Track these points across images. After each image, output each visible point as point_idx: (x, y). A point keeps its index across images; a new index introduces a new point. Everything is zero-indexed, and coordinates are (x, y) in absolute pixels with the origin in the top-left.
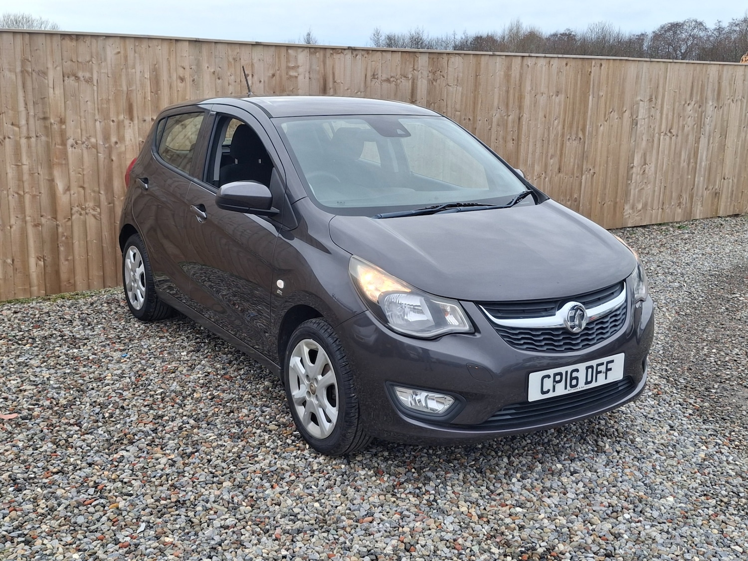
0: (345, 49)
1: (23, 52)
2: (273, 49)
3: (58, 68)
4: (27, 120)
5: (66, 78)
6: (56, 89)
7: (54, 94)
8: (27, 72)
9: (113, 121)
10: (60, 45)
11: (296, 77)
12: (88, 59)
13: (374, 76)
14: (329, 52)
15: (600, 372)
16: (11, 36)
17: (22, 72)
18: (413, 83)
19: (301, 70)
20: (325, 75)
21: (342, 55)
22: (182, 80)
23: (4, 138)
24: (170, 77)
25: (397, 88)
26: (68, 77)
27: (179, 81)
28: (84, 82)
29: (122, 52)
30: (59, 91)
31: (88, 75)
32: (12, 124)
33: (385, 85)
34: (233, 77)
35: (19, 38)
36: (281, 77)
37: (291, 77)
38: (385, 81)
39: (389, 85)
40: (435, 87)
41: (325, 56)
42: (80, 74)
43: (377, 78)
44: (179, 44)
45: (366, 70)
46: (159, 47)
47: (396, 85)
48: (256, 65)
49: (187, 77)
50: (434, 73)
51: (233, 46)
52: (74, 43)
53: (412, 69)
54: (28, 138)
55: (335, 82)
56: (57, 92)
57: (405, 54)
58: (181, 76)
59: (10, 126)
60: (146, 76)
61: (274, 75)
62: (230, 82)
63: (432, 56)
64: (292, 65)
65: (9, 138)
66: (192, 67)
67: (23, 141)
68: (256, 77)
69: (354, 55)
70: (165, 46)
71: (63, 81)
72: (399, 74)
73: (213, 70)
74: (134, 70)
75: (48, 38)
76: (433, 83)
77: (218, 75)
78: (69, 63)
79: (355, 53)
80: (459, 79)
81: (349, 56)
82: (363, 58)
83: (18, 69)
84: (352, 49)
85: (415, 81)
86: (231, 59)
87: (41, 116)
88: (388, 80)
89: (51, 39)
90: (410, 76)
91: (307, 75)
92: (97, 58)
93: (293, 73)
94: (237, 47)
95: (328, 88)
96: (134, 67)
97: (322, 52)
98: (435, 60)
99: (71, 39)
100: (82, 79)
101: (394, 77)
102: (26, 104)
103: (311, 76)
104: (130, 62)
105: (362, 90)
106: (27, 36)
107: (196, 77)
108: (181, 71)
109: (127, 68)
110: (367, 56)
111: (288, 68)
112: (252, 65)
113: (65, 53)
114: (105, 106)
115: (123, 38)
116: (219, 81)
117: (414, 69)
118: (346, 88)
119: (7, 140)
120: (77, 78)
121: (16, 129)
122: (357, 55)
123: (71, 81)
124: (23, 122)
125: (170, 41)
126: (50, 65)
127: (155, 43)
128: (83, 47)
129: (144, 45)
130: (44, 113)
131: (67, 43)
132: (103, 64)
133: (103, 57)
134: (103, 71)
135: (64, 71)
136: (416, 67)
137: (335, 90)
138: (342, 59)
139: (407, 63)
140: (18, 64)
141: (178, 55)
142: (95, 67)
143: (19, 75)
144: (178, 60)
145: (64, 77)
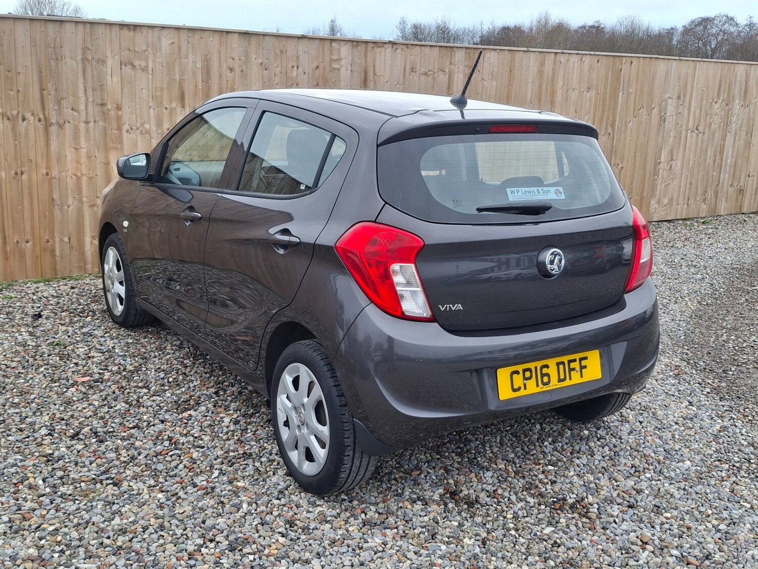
0: (385, 43)
1: (84, 40)
2: (317, 42)
3: (116, 57)
4: (86, 106)
5: (123, 67)
6: (114, 77)
7: (112, 81)
8: (88, 60)
9: (166, 108)
10: (118, 35)
11: (339, 69)
12: (144, 49)
13: (413, 70)
14: (370, 46)
16: (73, 25)
17: (83, 60)
18: (450, 77)
19: (343, 62)
20: (366, 68)
21: (383, 49)
22: (231, 70)
23: (65, 122)
24: (220, 67)
25: (434, 82)
26: (125, 66)
27: (228, 71)
28: (140, 70)
29: (176, 43)
30: (116, 79)
31: (143, 64)
32: (72, 109)
33: (423, 78)
34: (279, 69)
35: (80, 27)
36: (324, 69)
37: (334, 69)
38: (423, 74)
39: (426, 78)
41: (366, 49)
42: (137, 63)
43: (416, 72)
44: (230, 36)
45: (405, 63)
46: (211, 39)
47: (433, 78)
48: (301, 57)
49: (236, 67)
51: (280, 39)
52: (132, 33)
53: (449, 64)
55: (375, 75)
56: (115, 79)
57: (442, 49)
58: (231, 66)
59: (70, 111)
60: (198, 66)
61: (317, 67)
62: (276, 73)
63: (468, 51)
64: (335, 57)
65: (69, 122)
66: (241, 58)
67: (82, 125)
68: (300, 68)
69: (395, 49)
70: (217, 37)
71: (121, 69)
72: (436, 67)
73: (260, 62)
74: (186, 60)
75: (108, 27)
77: (265, 66)
78: (127, 52)
79: (395, 47)
80: (494, 73)
81: (389, 49)
82: (403, 52)
83: (79, 57)
84: (393, 44)
85: (452, 75)
86: (278, 51)
87: (100, 102)
88: (426, 74)
89: (111, 30)
90: (447, 70)
91: (349, 67)
92: (153, 48)
93: (335, 66)
94: (284, 39)
95: (368, 80)
96: (187, 57)
97: (364, 46)
98: (471, 55)
99: (129, 29)
100: (138, 67)
101: (431, 71)
102: (86, 90)
103: (353, 69)
104: (183, 52)
105: (401, 83)
106: (88, 26)
107: (244, 68)
108: (230, 61)
109: (180, 58)
110: (406, 50)
111: (332, 60)
112: (298, 57)
113: (123, 43)
114: (159, 94)
115: (178, 29)
116: (266, 72)
117: (451, 64)
118: (386, 80)
119: (67, 124)
120: (134, 67)
121: (76, 113)
122: (397, 49)
123: (128, 70)
124: (82, 107)
125: (221, 33)
126: (109, 54)
127: (207, 34)
128: (140, 38)
129: (197, 35)
130: (102, 99)
131: (126, 33)
132: (158, 53)
133: (158, 47)
134: (157, 60)
135: (122, 60)
136: (452, 62)
137: (375, 82)
138: (383, 53)
139: (445, 57)
140: (79, 52)
141: (229, 46)
142: (151, 57)
143: (80, 62)
144: (229, 51)
145: (121, 65)
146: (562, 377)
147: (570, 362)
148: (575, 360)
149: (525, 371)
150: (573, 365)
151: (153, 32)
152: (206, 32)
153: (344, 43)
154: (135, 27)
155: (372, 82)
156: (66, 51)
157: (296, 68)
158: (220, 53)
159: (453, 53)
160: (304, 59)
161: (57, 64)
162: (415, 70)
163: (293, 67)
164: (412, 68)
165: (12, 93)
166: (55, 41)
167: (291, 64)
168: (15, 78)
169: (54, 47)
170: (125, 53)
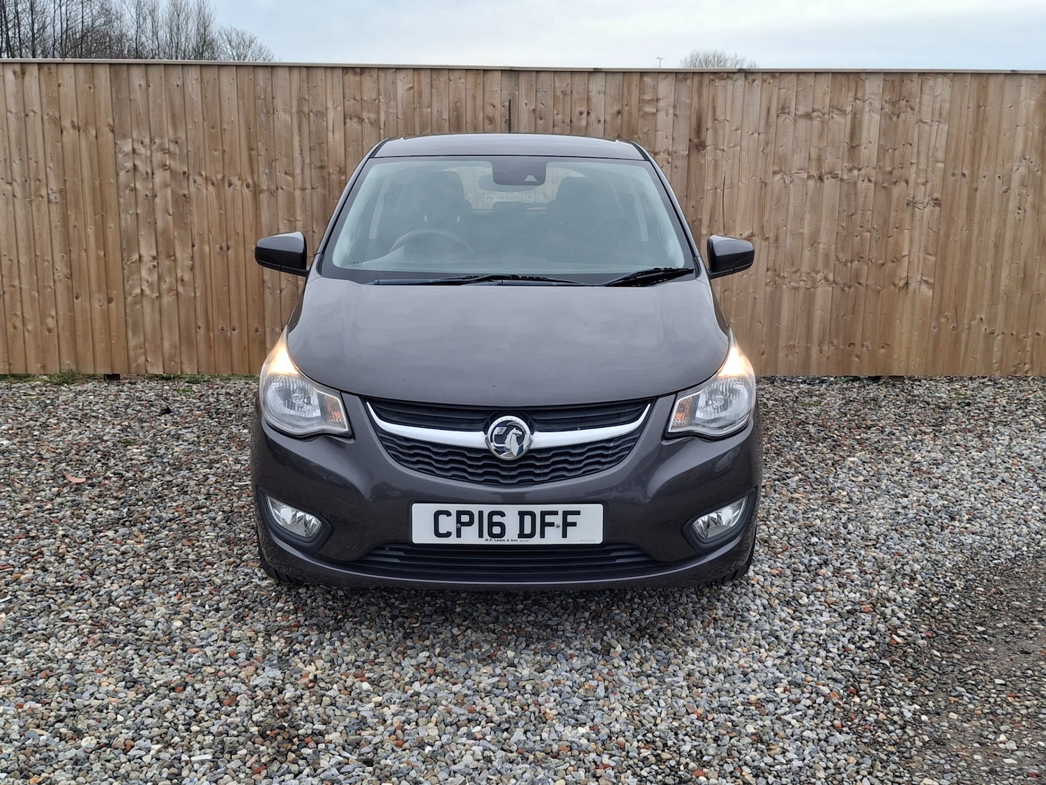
0: (734, 73)
1: (300, 89)
2: (620, 77)
3: (339, 108)
4: (302, 169)
5: (348, 120)
6: (335, 133)
7: (334, 138)
8: (304, 113)
10: (341, 81)
11: (654, 114)
12: (374, 96)
13: (783, 110)
14: (706, 79)
15: (552, 524)
16: (286, 71)
17: (298, 112)
18: (854, 118)
19: (662, 104)
20: (700, 110)
21: (730, 82)
22: (490, 120)
23: (277, 189)
25: (823, 128)
26: (350, 119)
27: (487, 122)
28: (369, 125)
29: (416, 87)
30: (339, 136)
31: (373, 116)
32: (286, 173)
33: (802, 123)
34: (559, 116)
35: (296, 73)
36: (630, 114)
37: (646, 114)
38: (801, 116)
39: (809, 122)
40: (896, 125)
41: (701, 83)
42: (365, 115)
43: (788, 113)
44: (489, 75)
45: (770, 101)
46: (463, 80)
47: (822, 122)
48: (594, 100)
49: (497, 116)
50: (894, 104)
51: (562, 75)
52: (358, 78)
53: (852, 99)
54: (303, 189)
55: (716, 120)
56: (337, 136)
57: (839, 77)
58: (490, 116)
59: (284, 175)
60: (444, 117)
61: (619, 112)
62: (556, 122)
63: (888, 78)
64: (647, 97)
65: (282, 188)
66: (505, 104)
67: (298, 193)
68: (593, 115)
69: (750, 80)
70: (470, 78)
71: (345, 123)
72: (828, 106)
73: (533, 107)
74: (429, 110)
75: (329, 72)
76: (891, 119)
77: (540, 113)
78: (352, 101)
79: (751, 78)
80: (945, 112)
81: (740, 81)
82: (765, 85)
83: (294, 110)
84: (746, 73)
85: (858, 116)
86: (559, 92)
87: (318, 164)
88: (808, 116)
89: (332, 74)
90: (849, 109)
91: (671, 111)
92: (385, 95)
93: (649, 109)
94: (568, 75)
95: (704, 129)
96: (430, 106)
97: (696, 78)
98: (896, 83)
99: (355, 73)
100: (367, 121)
101: (819, 111)
102: (301, 150)
103: (677, 112)
104: (426, 99)
105: (762, 129)
106: (304, 71)
108: (489, 109)
109: (420, 108)
110: (771, 81)
111: (642, 102)
112: (588, 100)
113: (347, 91)
115: (417, 69)
117: (856, 99)
118: (734, 128)
119: (280, 190)
120: (361, 120)
121: (290, 178)
122: (754, 81)
123: (353, 124)
124: (298, 171)
125: (475, 72)
126: (330, 105)
128: (368, 81)
129: (444, 77)
130: (321, 161)
131: (352, 78)
132: (392, 103)
133: (392, 95)
134: (391, 111)
135: (346, 112)
136: (859, 95)
137: (716, 131)
138: (730, 87)
139: (844, 89)
140: (295, 103)
141: (487, 89)
142: (383, 107)
143: (295, 116)
144: (487, 95)
145: (345, 118)
151: (386, 76)
152: (456, 72)
153: (663, 76)
154: (362, 70)
155: (710, 132)
156: (279, 103)
157: (585, 115)
158: (474, 97)
159: (860, 83)
160: (598, 101)
161: (268, 118)
162: (787, 111)
163: (581, 113)
164: (783, 108)
165: (216, 153)
166: (265, 91)
167: (579, 109)
168: (220, 137)
169: (265, 99)
170: (350, 103)
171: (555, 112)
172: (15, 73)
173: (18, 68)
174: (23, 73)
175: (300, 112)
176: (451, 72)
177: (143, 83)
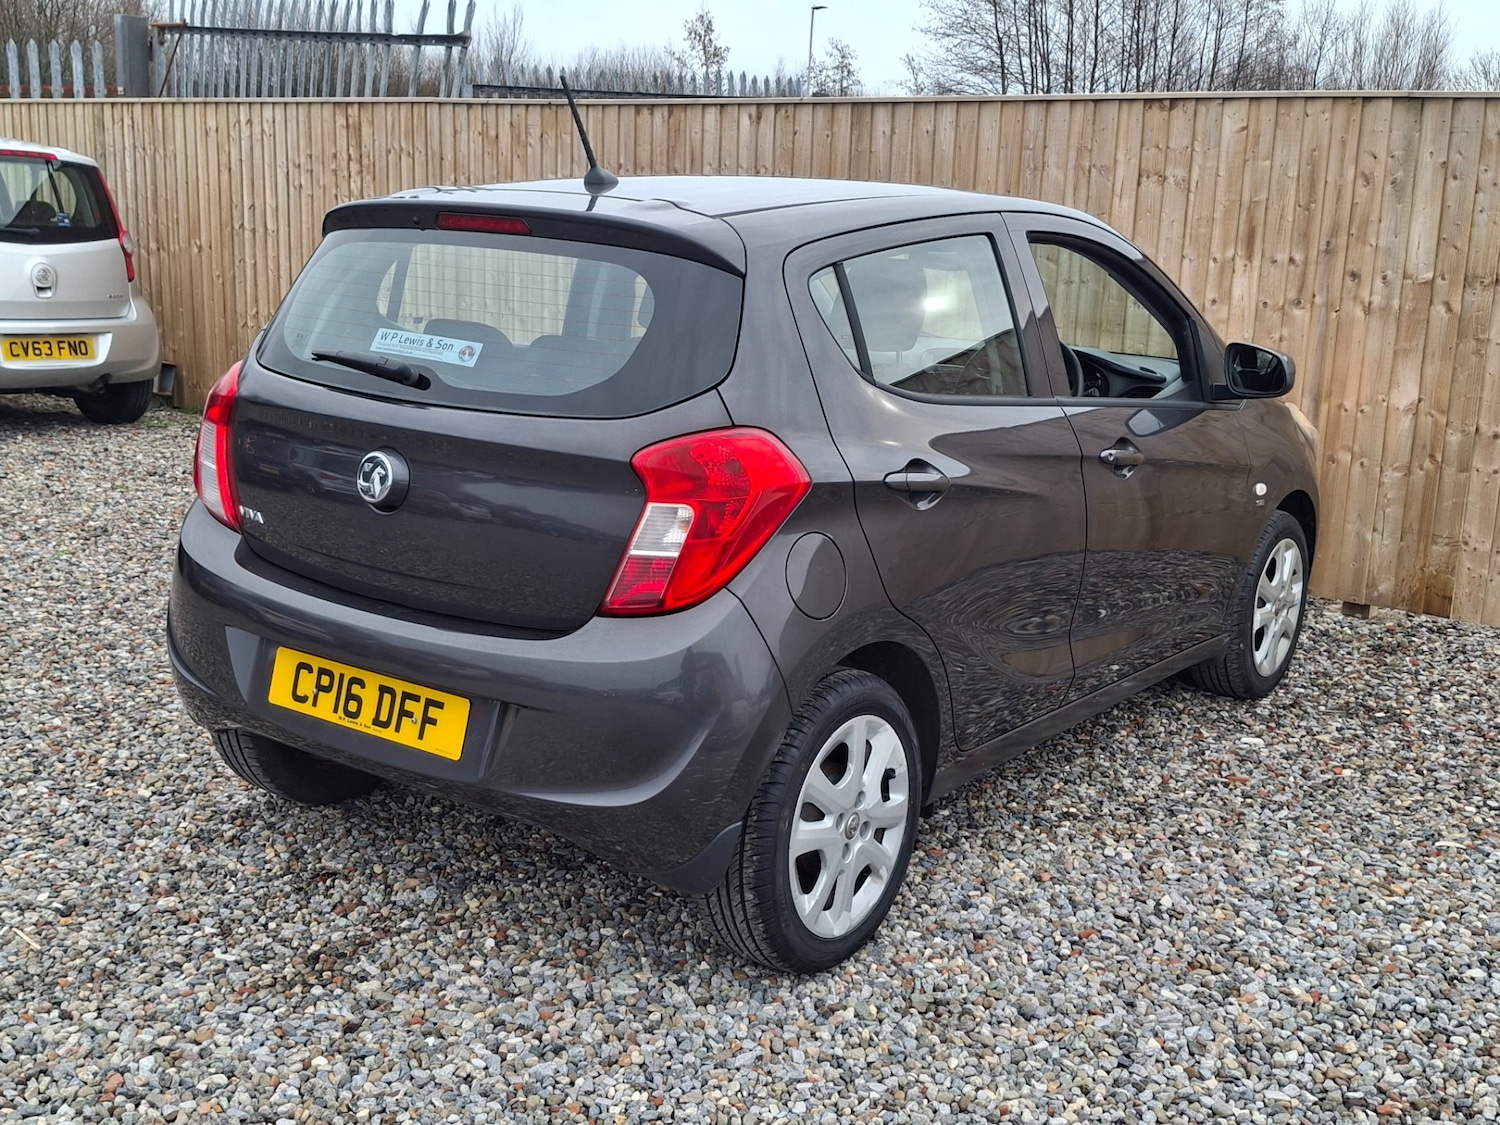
1: (1082, 133)
3: (1133, 160)
5: (1144, 179)
6: (1124, 198)
7: (1120, 206)
8: (1083, 169)
9: (1215, 260)
10: (1141, 120)
12: (1186, 142)
17: (1075, 168)
22: (1368, 180)
24: (1341, 175)
26: (1148, 177)
27: (1360, 182)
28: (1173, 186)
29: (1251, 127)
30: (1128, 203)
31: (1182, 173)
32: (1048, 259)
35: (1079, 109)
42: (1169, 172)
44: (1370, 106)
46: (1327, 115)
49: (1380, 173)
52: (1163, 113)
54: (1069, 282)
56: (1125, 204)
58: (1367, 172)
59: (1045, 261)
60: (1291, 174)
62: (1482, 185)
66: (1396, 153)
70: (1340, 112)
71: (1139, 184)
73: (1442, 160)
74: (1268, 163)
75: (1124, 106)
77: (1454, 170)
78: (1153, 150)
83: (1072, 164)
86: (1492, 134)
89: (1129, 109)
96: (1270, 156)
99: (1162, 108)
100: (1171, 180)
104: (1265, 145)
106: (1090, 105)
107: (1400, 174)
108: (1366, 161)
109: (1255, 159)
113: (1148, 134)
114: (1203, 230)
115: (1256, 99)
116: (1452, 183)
120: (1163, 179)
121: (1052, 266)
123: (1150, 186)
125: (1350, 101)
126: (1121, 156)
127: (1317, 105)
128: (1179, 119)
129: (1295, 110)
131: (1155, 115)
132: (1212, 152)
133: (1213, 139)
134: (1209, 164)
135: (1143, 167)
140: (1073, 154)
141: (1367, 129)
142: (1198, 159)
143: (1071, 173)
144: (1365, 139)
145: (1140, 176)
146: (383, 717)
147: (406, 696)
148: (416, 699)
149: (322, 672)
150: (410, 705)
151: (1208, 110)
152: (1318, 102)
156: (1052, 155)
158: (1343, 143)
161: (1035, 176)
166: (1036, 137)
169: (1033, 149)
170: (1150, 153)
171: (1483, 168)
172: (750, 117)
173: (753, 110)
174: (759, 118)
175: (1078, 167)
176: (1309, 103)
177: (888, 129)
